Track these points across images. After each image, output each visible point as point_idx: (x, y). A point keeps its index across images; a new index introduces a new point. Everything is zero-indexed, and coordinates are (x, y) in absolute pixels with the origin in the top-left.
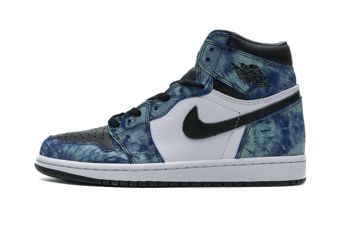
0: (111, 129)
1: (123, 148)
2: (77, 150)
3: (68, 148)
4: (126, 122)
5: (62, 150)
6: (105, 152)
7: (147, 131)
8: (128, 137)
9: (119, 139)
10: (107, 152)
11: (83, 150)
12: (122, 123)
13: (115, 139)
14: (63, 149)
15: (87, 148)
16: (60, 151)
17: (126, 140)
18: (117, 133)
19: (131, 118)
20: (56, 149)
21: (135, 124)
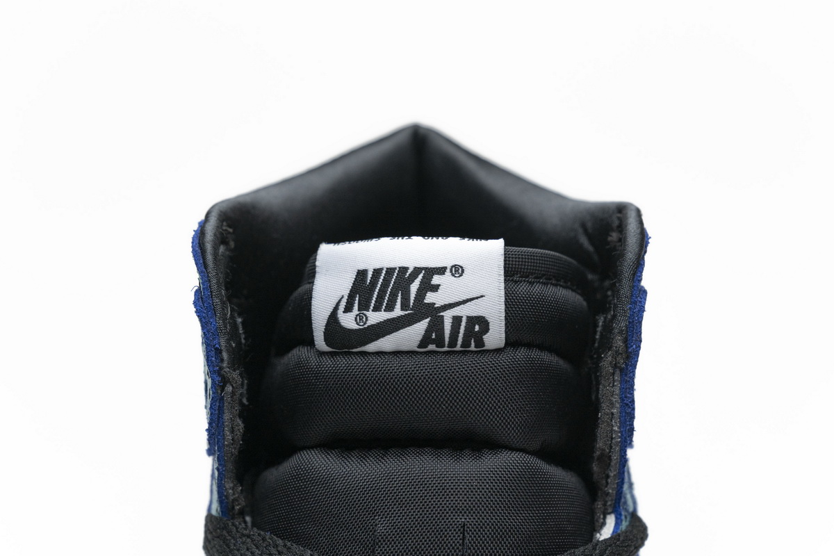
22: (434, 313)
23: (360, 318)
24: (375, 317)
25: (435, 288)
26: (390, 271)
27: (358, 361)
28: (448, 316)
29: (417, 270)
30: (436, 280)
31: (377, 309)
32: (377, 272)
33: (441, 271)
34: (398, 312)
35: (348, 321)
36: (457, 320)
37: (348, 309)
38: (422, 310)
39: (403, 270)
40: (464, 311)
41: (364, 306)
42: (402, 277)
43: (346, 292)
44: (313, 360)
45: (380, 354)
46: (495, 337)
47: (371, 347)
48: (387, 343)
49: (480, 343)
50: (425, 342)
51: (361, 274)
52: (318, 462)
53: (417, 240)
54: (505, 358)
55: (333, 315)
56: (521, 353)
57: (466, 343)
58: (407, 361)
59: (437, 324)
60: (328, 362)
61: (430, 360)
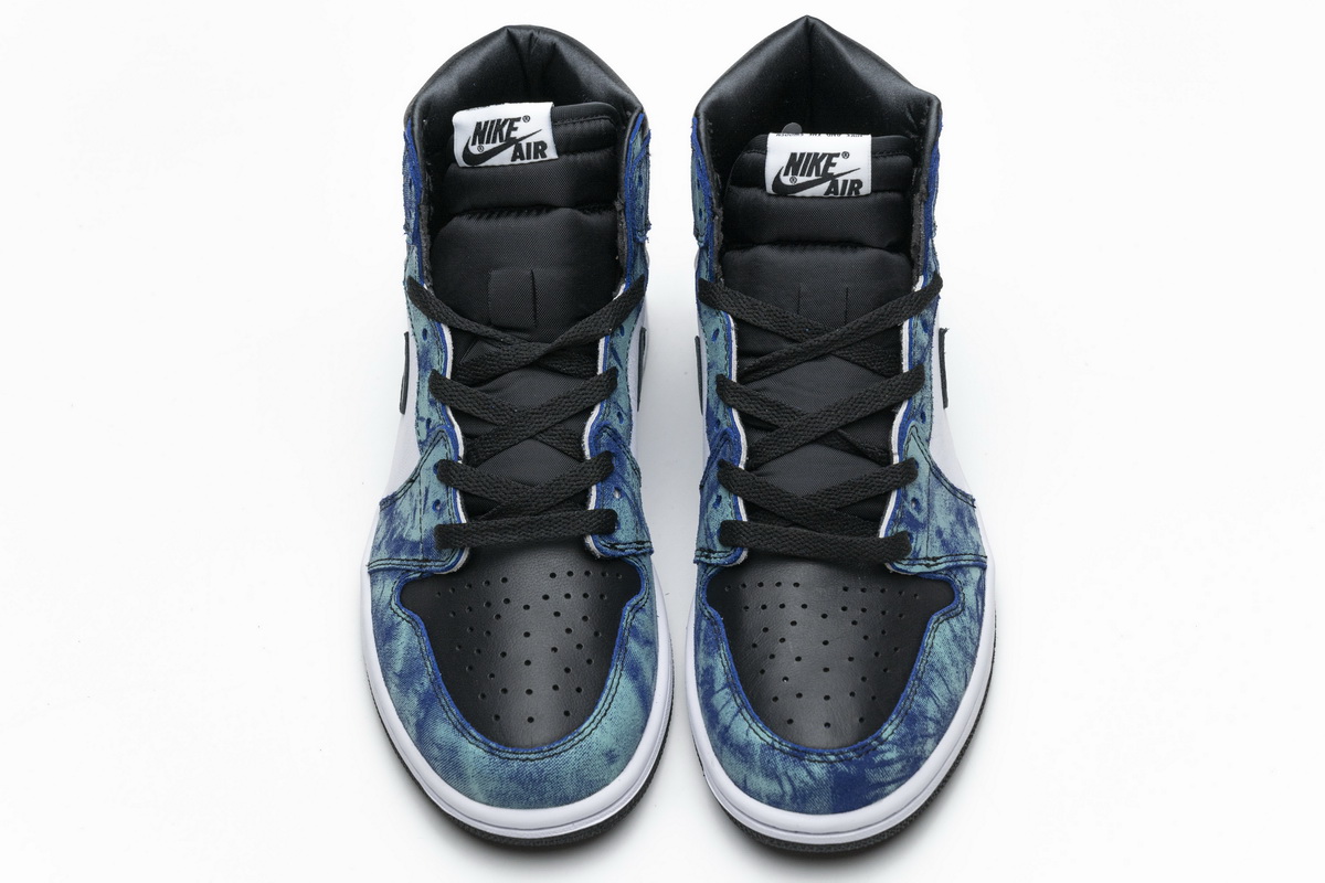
0: (906, 562)
1: (963, 563)
2: (944, 680)
3: (931, 699)
4: (914, 513)
5: (931, 719)
6: (963, 610)
7: (940, 481)
8: (939, 533)
9: (938, 558)
10: (963, 604)
11: (948, 661)
12: (908, 524)
13: (936, 568)
14: (929, 715)
15: (942, 650)
16: (931, 727)
17: (944, 544)
18: (923, 554)
19: (911, 496)
20: (922, 736)
21: (925, 496)
22: (833, 178)
23: (792, 180)
24: (801, 180)
25: (834, 165)
26: (809, 155)
27: (791, 201)
28: (840, 180)
29: (824, 155)
30: (834, 160)
31: (802, 175)
32: (802, 155)
33: (837, 155)
34: (813, 177)
35: (786, 180)
36: (845, 182)
37: (786, 174)
38: (826, 176)
39: (817, 154)
40: (849, 177)
41: (795, 173)
42: (815, 159)
43: (785, 165)
44: (765, 199)
45: (803, 197)
46: (866, 189)
47: (799, 194)
48: (808, 193)
49: (857, 192)
50: (828, 192)
51: (793, 155)
52: (767, 253)
53: (824, 136)
54: (870, 200)
55: (778, 177)
56: (879, 196)
57: (850, 193)
58: (816, 201)
59: (834, 184)
60: (773, 200)
61: (831, 202)
